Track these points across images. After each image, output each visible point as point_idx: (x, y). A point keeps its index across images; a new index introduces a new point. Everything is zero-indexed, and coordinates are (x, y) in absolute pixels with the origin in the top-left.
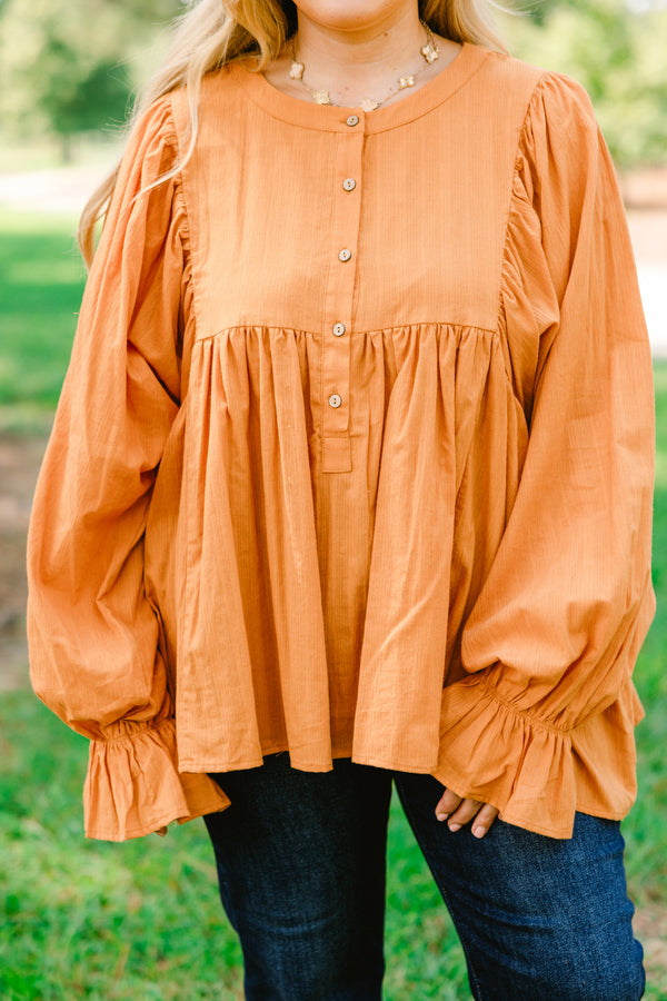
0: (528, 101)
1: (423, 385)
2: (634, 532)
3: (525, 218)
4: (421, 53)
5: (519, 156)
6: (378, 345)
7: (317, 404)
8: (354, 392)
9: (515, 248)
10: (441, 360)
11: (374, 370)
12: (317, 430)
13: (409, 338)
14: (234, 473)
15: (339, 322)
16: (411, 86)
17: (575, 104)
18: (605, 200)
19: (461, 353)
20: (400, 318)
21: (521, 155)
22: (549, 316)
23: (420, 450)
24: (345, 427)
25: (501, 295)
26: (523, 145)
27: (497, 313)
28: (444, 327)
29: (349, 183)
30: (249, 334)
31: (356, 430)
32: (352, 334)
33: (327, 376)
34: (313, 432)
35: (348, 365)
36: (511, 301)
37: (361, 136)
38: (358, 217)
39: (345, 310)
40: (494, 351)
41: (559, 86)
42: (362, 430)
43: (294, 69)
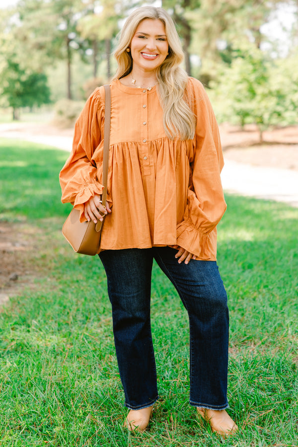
1: (166, 152)
6: (154, 144)
7: (141, 159)
8: (150, 156)
10: (169, 146)
11: (154, 150)
12: (142, 166)
13: (162, 141)
15: (145, 139)
19: (175, 144)
20: (159, 137)
24: (148, 164)
29: (144, 106)
30: (123, 144)
31: (151, 164)
32: (148, 142)
33: (143, 152)
35: (148, 149)
37: (147, 95)
38: (147, 114)
39: (146, 136)
42: (153, 164)
43: (133, 81)
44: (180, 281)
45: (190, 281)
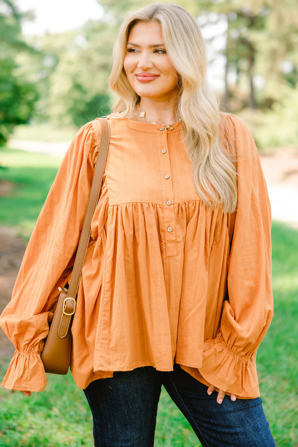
1: (201, 223)
6: (184, 208)
7: (163, 231)
8: (176, 226)
10: (206, 214)
11: (182, 217)
12: (163, 241)
14: (126, 258)
15: (169, 200)
23: (200, 247)
24: (174, 239)
29: (164, 150)
31: (178, 239)
33: (166, 220)
34: (162, 242)
35: (174, 215)
37: (166, 134)
38: (169, 163)
39: (171, 196)
42: (180, 239)
43: (142, 114)
44: (205, 425)
45: (223, 426)
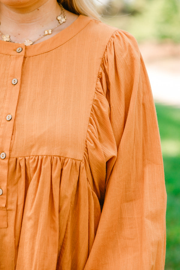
0: (106, 44)
1: (43, 187)
2: (153, 266)
3: (101, 102)
4: (57, 19)
5: (100, 71)
6: (22, 164)
8: (9, 188)
9: (95, 117)
10: (52, 175)
11: (21, 176)
13: (38, 162)
15: (3, 152)
16: (50, 34)
17: (130, 46)
18: (144, 93)
19: (63, 171)
20: (34, 151)
21: (101, 70)
22: (111, 152)
23: (40, 220)
24: (4, 205)
25: (86, 141)
26: (103, 65)
27: (83, 151)
28: (55, 158)
29: (14, 81)
31: (9, 207)
32: (10, 158)
35: (6, 174)
36: (91, 145)
37: (22, 58)
38: (17, 98)
39: (7, 146)
40: (81, 171)
41: (122, 37)
